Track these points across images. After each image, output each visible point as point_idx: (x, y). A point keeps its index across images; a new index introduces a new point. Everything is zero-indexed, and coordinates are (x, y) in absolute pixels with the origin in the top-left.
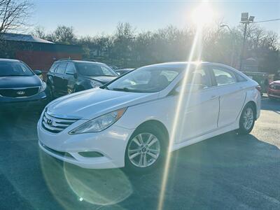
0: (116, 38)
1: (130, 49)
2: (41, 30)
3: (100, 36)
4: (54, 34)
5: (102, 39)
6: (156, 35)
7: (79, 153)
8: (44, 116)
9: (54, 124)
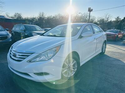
0: (38, 18)
1: (44, 22)
2: (8, 14)
3: (32, 17)
4: (14, 16)
5: (33, 18)
6: (54, 17)
7: (34, 73)
8: (11, 51)
9: (17, 56)
